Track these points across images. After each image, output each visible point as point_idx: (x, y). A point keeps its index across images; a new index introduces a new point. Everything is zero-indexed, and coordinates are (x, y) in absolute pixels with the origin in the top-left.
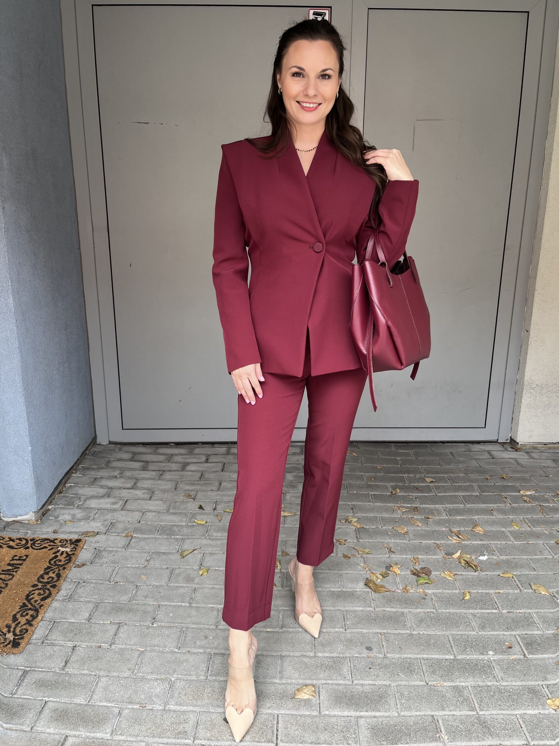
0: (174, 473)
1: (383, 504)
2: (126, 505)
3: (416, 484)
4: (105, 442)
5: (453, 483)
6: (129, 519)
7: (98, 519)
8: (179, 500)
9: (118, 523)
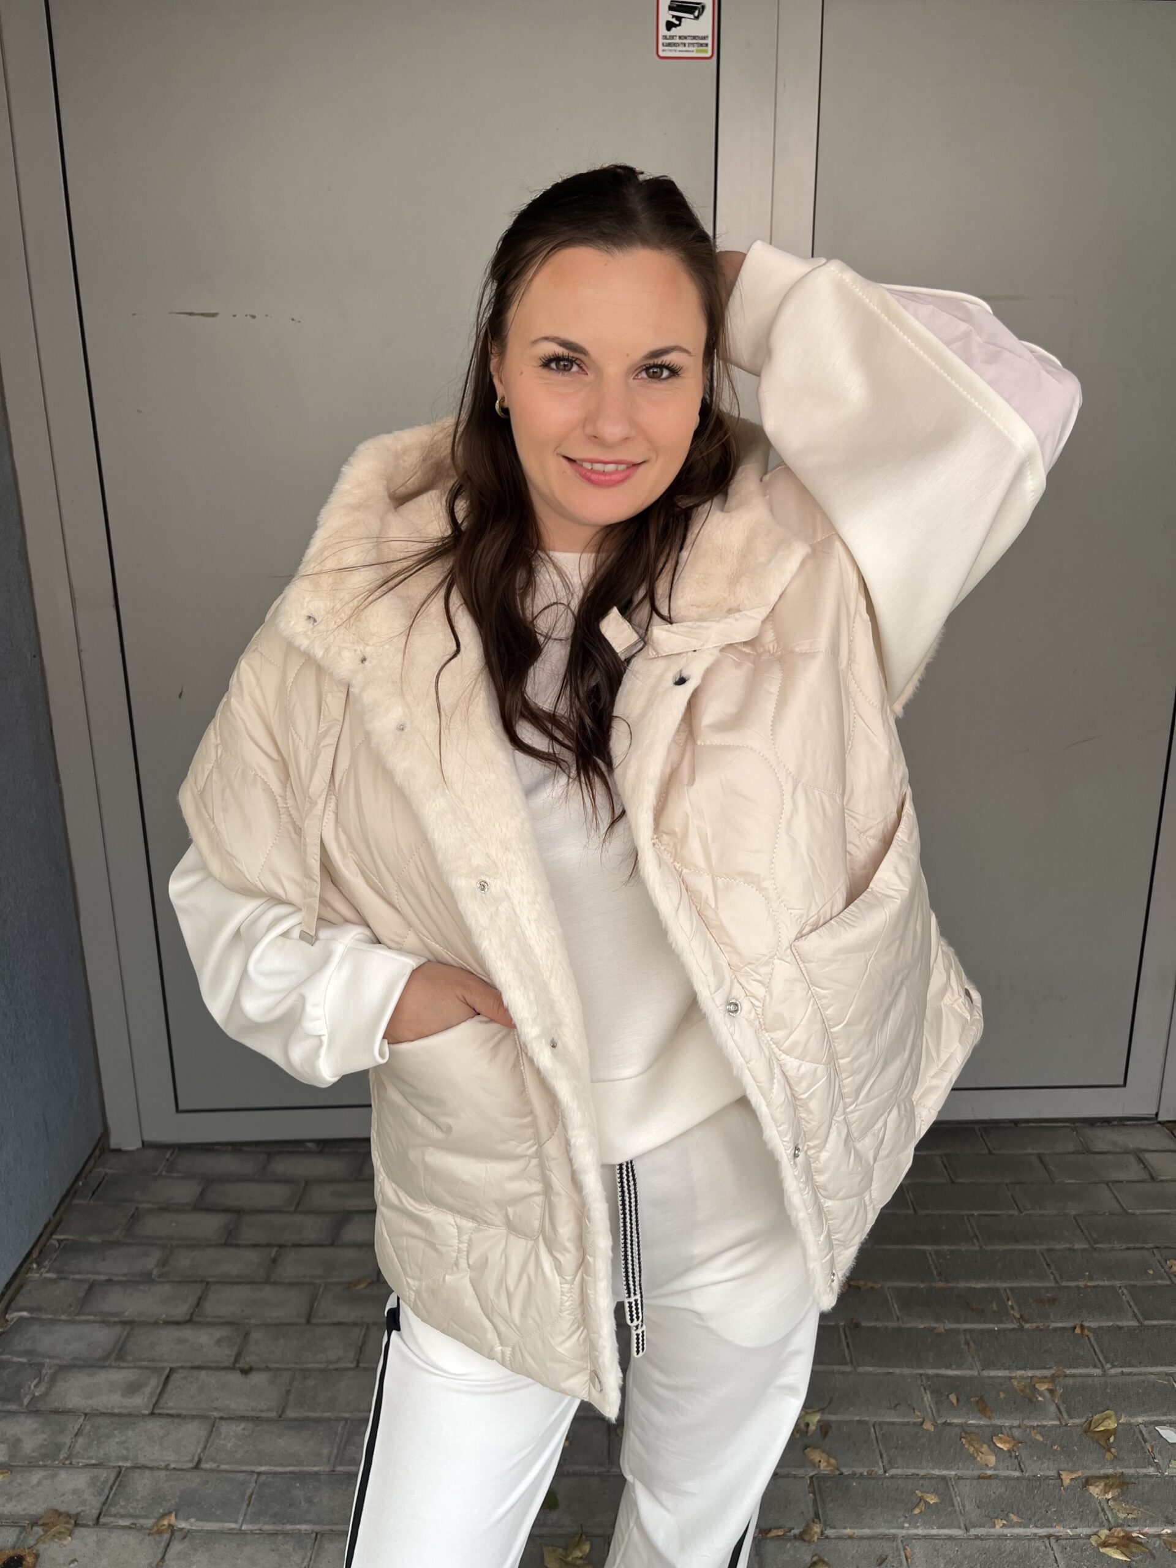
0: (309, 1251)
1: (879, 1370)
2: (166, 1396)
3: (962, 1284)
4: (132, 1144)
5: (1061, 1277)
6: (170, 1457)
7: (83, 1458)
8: (316, 1366)
9: (136, 1475)
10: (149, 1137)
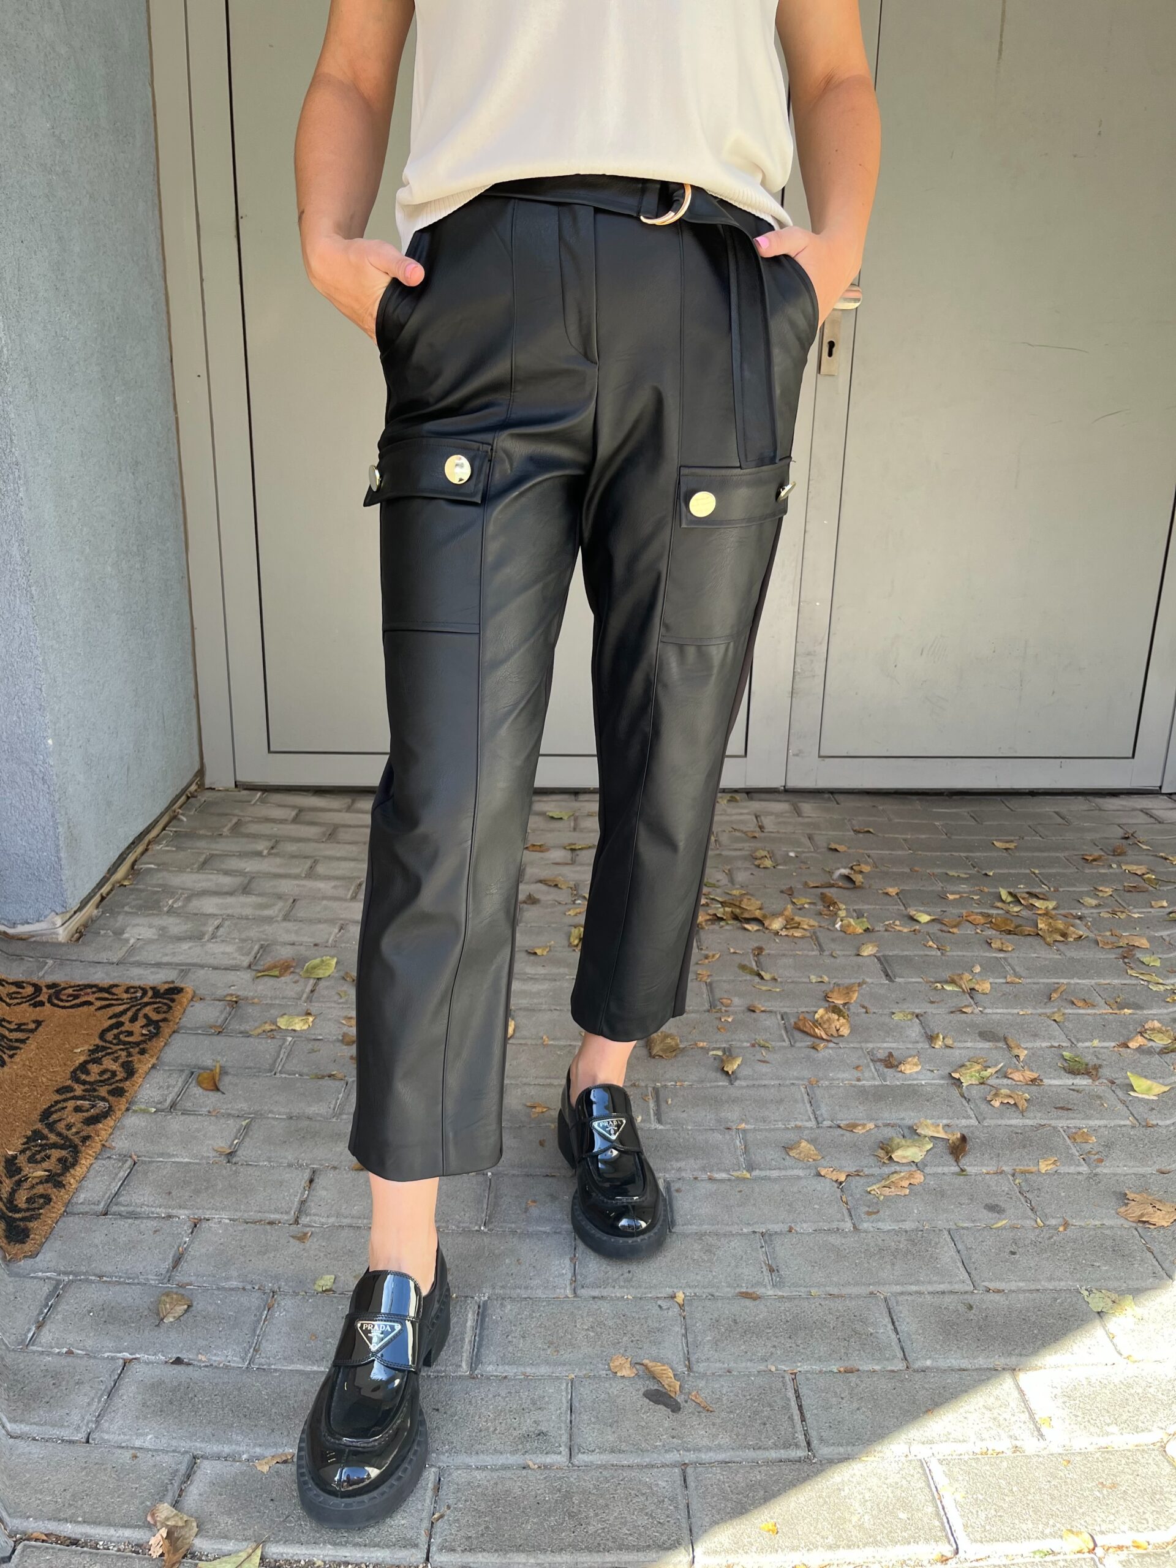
2: (295, 910)
4: (226, 784)
6: (306, 939)
7: (226, 938)
9: (278, 947)
10: (242, 778)
